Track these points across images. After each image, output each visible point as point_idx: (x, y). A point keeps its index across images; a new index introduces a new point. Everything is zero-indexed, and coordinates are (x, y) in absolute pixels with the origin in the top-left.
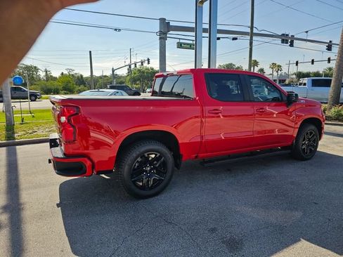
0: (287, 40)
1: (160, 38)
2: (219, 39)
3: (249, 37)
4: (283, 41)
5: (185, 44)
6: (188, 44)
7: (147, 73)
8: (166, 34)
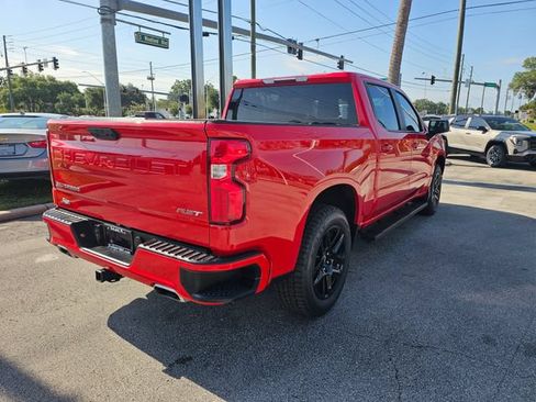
0: (296, 49)
1: (103, 20)
2: (206, 34)
3: (250, 39)
4: (291, 50)
5: (150, 36)
6: (155, 38)
7: (41, 86)
8: (113, 12)
